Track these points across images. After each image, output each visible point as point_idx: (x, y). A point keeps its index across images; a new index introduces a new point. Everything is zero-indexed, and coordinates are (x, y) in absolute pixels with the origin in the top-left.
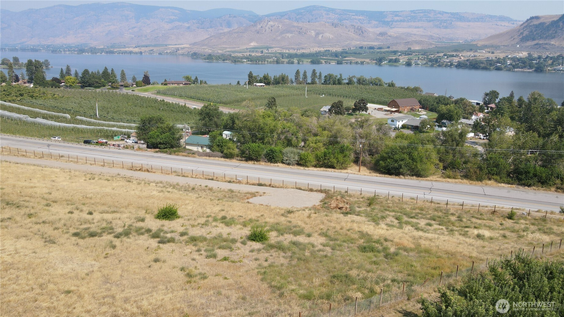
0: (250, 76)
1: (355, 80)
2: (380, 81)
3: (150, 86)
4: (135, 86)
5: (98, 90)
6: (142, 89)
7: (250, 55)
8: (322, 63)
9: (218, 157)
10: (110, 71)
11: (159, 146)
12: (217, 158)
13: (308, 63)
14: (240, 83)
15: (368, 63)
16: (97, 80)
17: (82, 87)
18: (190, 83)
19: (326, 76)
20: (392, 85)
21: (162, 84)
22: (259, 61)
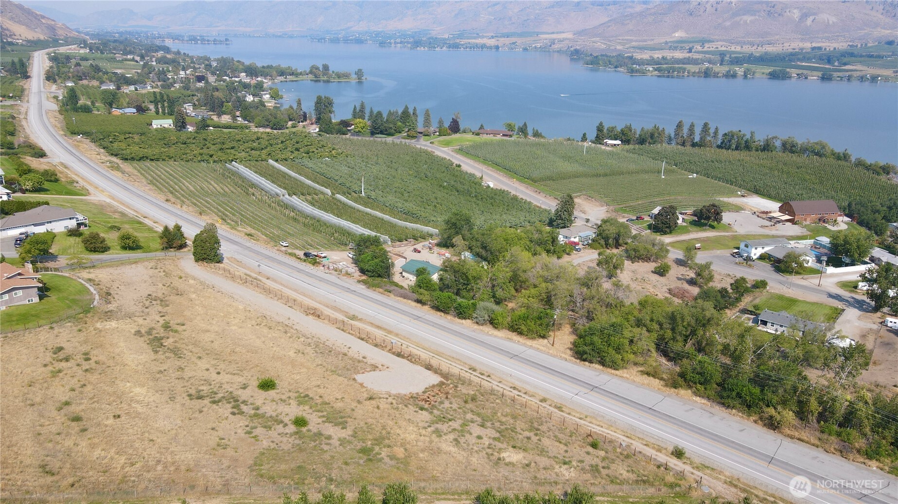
0: (600, 129)
2: (823, 147)
3: (457, 136)
4: (438, 133)
5: (389, 139)
8: (790, 77)
11: (366, 273)
13: (764, 76)
17: (373, 134)
19: (726, 134)
20: (843, 157)
21: (474, 132)
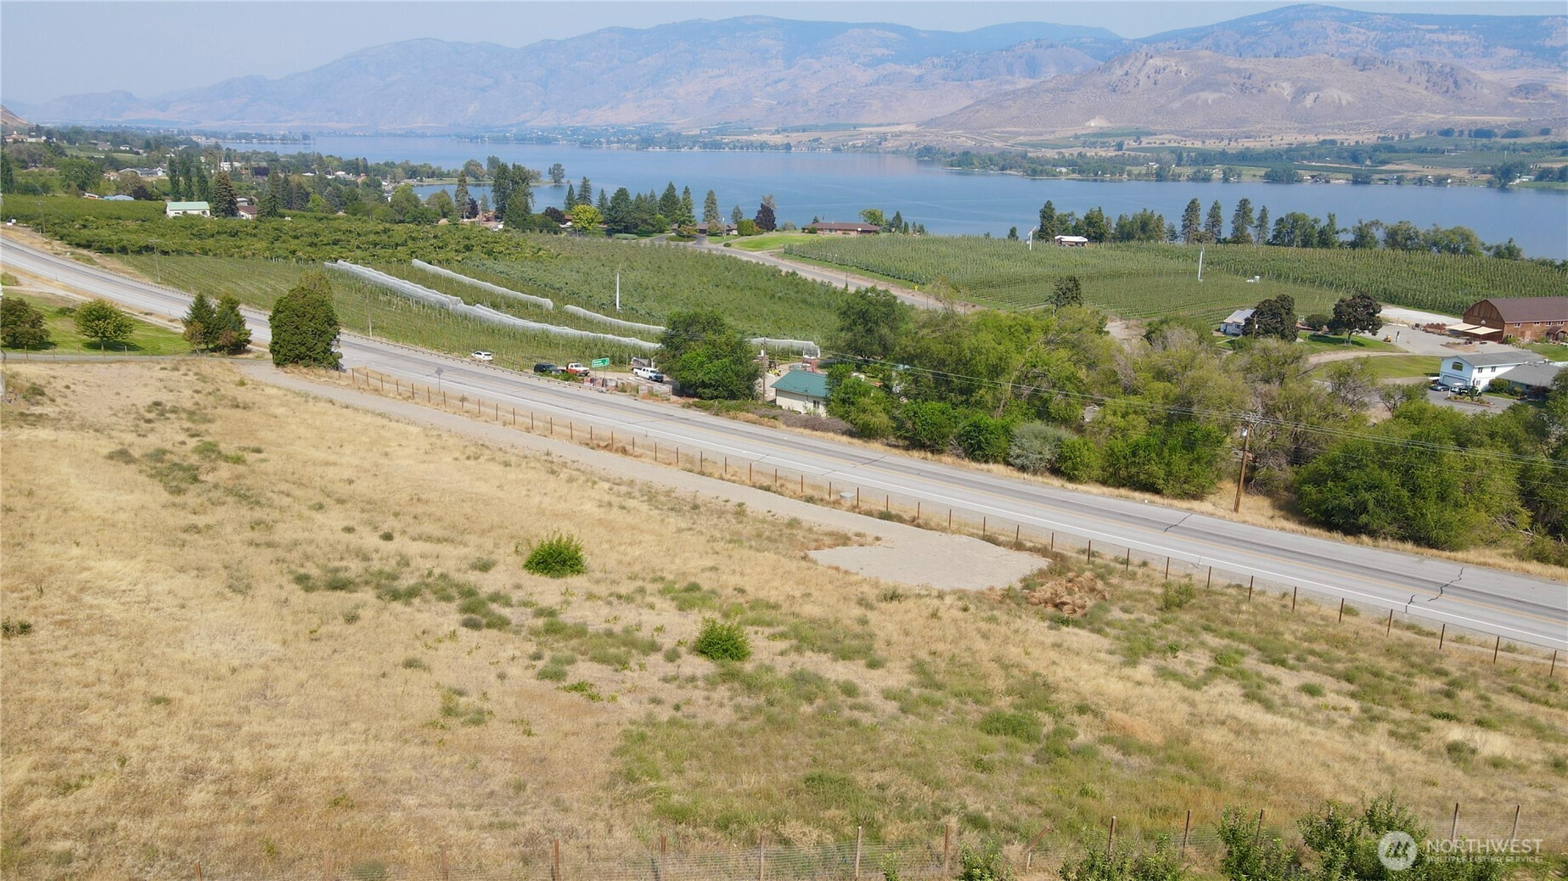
0: (1047, 214)
1: (1379, 234)
2: (1466, 237)
3: (773, 234)
4: (735, 232)
5: (645, 241)
6: (750, 242)
7: (1080, 154)
8: (1300, 181)
9: (835, 432)
10: (679, 194)
11: (700, 390)
12: (831, 435)
13: (1257, 179)
14: (1018, 234)
15: (1461, 182)
16: (646, 217)
17: (610, 233)
18: (878, 228)
19: (1282, 220)
20: (1508, 253)
21: (804, 229)
22: (1103, 173)
